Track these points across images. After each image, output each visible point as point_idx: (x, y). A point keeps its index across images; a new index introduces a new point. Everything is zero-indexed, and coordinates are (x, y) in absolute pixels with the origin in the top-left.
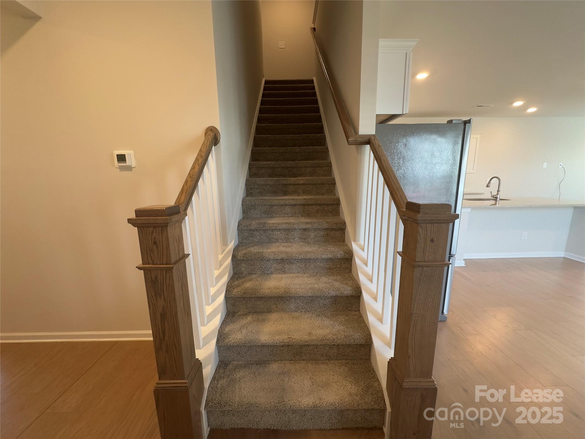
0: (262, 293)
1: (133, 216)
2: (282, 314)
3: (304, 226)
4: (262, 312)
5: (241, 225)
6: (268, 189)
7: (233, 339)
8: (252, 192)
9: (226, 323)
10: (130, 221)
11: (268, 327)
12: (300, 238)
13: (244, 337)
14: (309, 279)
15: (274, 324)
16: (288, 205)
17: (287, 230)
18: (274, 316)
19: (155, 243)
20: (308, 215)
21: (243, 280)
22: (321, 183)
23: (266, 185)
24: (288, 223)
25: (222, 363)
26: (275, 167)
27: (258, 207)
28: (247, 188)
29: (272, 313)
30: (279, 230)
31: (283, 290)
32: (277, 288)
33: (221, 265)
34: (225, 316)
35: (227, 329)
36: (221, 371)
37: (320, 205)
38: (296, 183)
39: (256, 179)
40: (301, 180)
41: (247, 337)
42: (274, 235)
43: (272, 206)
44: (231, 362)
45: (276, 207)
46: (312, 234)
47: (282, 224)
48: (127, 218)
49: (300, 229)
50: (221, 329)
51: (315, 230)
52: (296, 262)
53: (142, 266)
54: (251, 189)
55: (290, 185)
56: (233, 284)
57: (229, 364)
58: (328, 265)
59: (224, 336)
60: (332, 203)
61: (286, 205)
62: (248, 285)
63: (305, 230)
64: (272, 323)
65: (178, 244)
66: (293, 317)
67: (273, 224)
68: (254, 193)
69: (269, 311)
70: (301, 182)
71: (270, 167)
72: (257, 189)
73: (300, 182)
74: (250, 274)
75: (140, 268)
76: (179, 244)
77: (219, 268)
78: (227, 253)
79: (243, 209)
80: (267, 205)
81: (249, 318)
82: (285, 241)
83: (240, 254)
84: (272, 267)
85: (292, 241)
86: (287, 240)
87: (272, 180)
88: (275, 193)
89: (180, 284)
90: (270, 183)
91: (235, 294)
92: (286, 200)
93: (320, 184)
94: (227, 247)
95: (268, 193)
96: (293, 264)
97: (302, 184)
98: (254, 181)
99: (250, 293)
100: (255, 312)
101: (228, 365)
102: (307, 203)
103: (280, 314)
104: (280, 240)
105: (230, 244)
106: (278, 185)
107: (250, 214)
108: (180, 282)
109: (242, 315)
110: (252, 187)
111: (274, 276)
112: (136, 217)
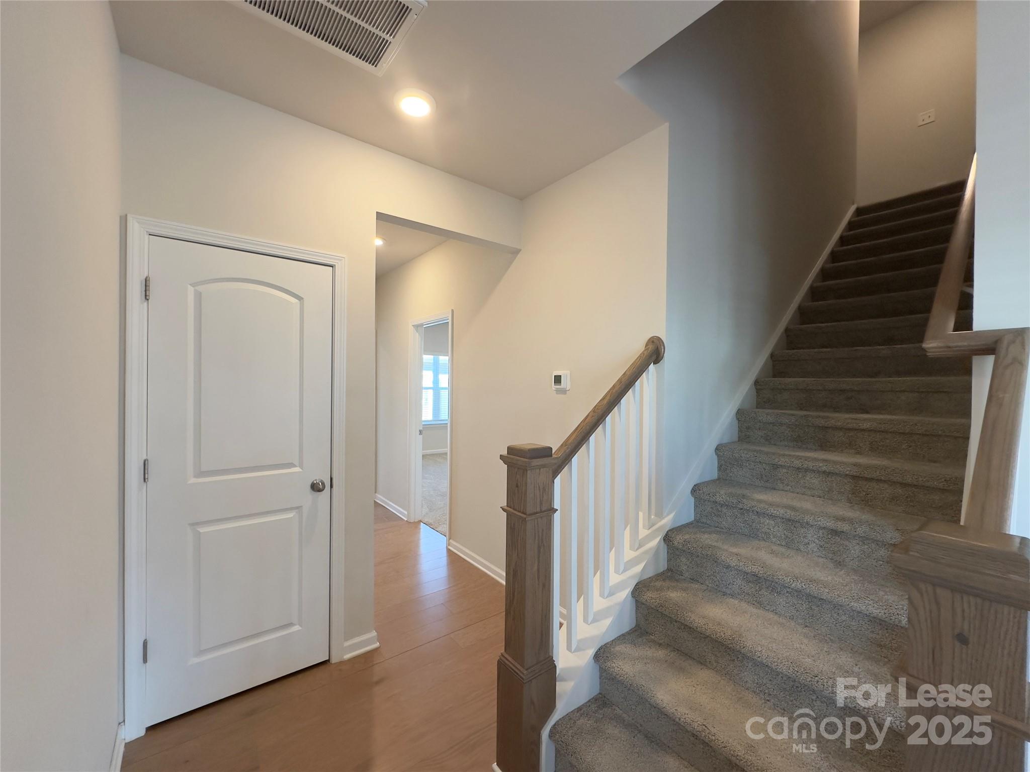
0: (688, 619)
1: (505, 453)
2: (722, 681)
3: (831, 524)
4: (687, 656)
5: (700, 490)
6: (783, 433)
7: (618, 668)
8: (748, 435)
9: (624, 639)
10: (502, 457)
11: (680, 685)
12: (821, 547)
13: (633, 674)
14: (806, 641)
15: (694, 687)
16: (814, 471)
17: (791, 523)
18: (705, 674)
19: (517, 486)
20: (866, 502)
21: (673, 584)
22: (924, 433)
23: (777, 425)
24: (793, 509)
25: (602, 698)
26: (814, 390)
27: (748, 465)
28: (741, 427)
29: (705, 667)
30: (772, 517)
31: (729, 633)
32: (719, 624)
33: (640, 546)
34: (630, 630)
35: (618, 648)
36: (594, 707)
37: (904, 485)
38: (850, 426)
39: (758, 412)
40: (867, 420)
41: (637, 677)
42: (761, 525)
43: (776, 467)
44: (614, 705)
45: (785, 471)
46: (855, 549)
47: (778, 506)
48: (501, 454)
49: (821, 528)
50: (612, 643)
51: (864, 539)
52: (787, 592)
53: (506, 508)
54: (748, 428)
55: (836, 428)
56: (653, 584)
57: (609, 707)
58: (873, 632)
59: (608, 655)
60: (941, 486)
61: (807, 470)
62: (675, 595)
63: (835, 532)
64: (693, 683)
65: (541, 494)
66: (741, 698)
67: (760, 501)
68: (754, 437)
69: (702, 662)
70: (866, 425)
71: (802, 389)
72: (760, 429)
73: (860, 424)
74: (693, 580)
75: (504, 510)
76: (543, 493)
77: (637, 550)
78: (657, 530)
79: (718, 464)
80: (766, 464)
81: (661, 653)
82: (784, 543)
83: (678, 539)
84: (735, 583)
85: (802, 548)
86: (789, 544)
87: (793, 415)
88: (799, 441)
89: (537, 541)
90: (787, 421)
91: (646, 600)
92: (806, 460)
93: (924, 435)
94: (660, 521)
95: (782, 439)
96: (779, 593)
97: (869, 430)
98: (755, 415)
99: (670, 608)
100: (678, 650)
101: (606, 707)
102: (860, 474)
103: (720, 679)
104: (774, 537)
105: (666, 517)
106: (806, 428)
107: (731, 475)
108: (537, 539)
109: (654, 641)
110: (749, 424)
111: (735, 602)
112: (508, 453)
